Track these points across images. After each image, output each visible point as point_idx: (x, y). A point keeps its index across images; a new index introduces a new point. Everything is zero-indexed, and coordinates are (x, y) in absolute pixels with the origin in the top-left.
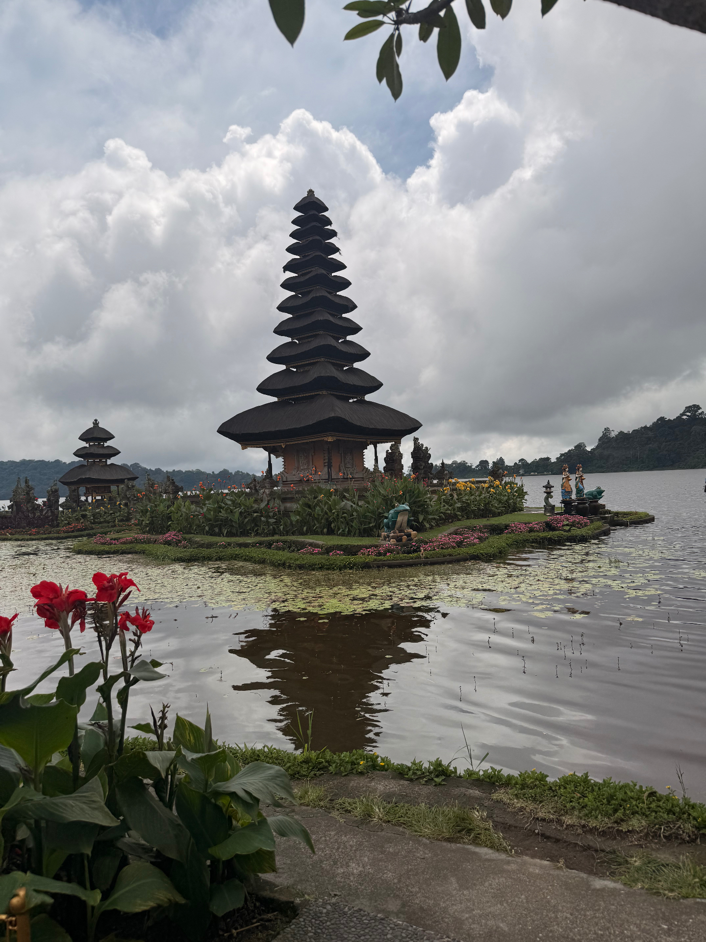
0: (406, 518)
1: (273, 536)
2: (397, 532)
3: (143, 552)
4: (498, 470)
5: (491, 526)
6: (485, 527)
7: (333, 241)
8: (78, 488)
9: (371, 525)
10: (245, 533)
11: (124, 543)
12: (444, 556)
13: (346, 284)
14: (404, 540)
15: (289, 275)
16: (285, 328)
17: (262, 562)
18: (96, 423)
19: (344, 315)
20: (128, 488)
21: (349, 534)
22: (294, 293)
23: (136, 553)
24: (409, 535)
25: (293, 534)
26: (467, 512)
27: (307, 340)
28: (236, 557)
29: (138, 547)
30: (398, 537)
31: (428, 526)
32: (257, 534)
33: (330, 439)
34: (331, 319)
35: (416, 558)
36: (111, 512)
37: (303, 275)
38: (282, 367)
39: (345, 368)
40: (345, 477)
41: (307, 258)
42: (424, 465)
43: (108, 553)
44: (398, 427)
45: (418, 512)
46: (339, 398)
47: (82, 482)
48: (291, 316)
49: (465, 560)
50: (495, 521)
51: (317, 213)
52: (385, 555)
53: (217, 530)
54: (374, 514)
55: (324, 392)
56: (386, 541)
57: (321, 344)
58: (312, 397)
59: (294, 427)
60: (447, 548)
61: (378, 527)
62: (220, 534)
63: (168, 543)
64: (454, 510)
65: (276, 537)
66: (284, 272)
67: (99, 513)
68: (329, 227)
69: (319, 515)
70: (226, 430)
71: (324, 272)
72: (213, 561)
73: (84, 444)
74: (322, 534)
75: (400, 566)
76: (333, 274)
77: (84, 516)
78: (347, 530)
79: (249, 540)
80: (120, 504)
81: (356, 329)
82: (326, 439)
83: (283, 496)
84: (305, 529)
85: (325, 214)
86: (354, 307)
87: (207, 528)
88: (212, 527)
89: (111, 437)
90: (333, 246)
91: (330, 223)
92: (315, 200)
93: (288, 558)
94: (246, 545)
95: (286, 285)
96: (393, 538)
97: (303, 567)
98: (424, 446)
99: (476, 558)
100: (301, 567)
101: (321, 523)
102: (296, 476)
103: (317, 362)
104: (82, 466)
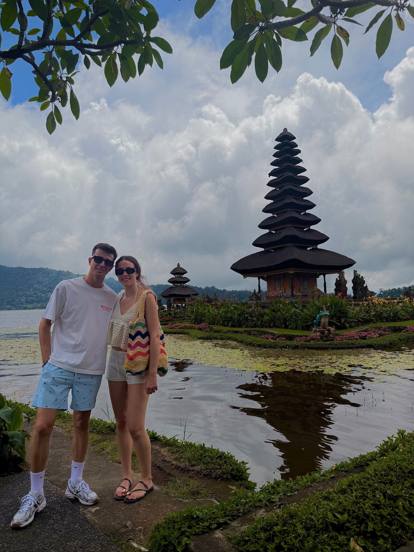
0: (327, 320)
1: (255, 328)
2: (322, 328)
3: (188, 334)
4: (410, 291)
5: (394, 327)
6: (388, 328)
7: (298, 156)
8: (170, 299)
9: (309, 324)
10: (240, 326)
11: (180, 328)
12: (348, 344)
13: (306, 180)
14: (326, 334)
15: (272, 178)
16: (268, 209)
17: (242, 342)
18: (178, 265)
19: (304, 198)
20: (193, 300)
21: (296, 328)
22: (274, 188)
23: (184, 334)
24: (329, 330)
25: (266, 327)
26: (380, 317)
27: (280, 215)
28: (229, 338)
29: (186, 331)
30: (322, 331)
31: (348, 325)
32: (247, 327)
33: (291, 272)
34: (295, 201)
35: (329, 345)
36: (183, 312)
37: (280, 177)
38: (267, 231)
39: (305, 230)
40: (304, 295)
41: (282, 167)
42: (360, 287)
43: (172, 333)
44: (338, 263)
45: (341, 317)
46: (299, 247)
47: (171, 296)
48: (272, 201)
49: (363, 347)
50: (397, 324)
51: (288, 141)
52: (310, 341)
53: (226, 323)
54: (311, 318)
55: (290, 245)
56: (314, 333)
57: (288, 216)
58: (283, 247)
59: (270, 265)
60: (352, 340)
61: (312, 325)
62: (226, 326)
63: (200, 329)
64: (370, 316)
65: (257, 329)
66: (269, 177)
67: (177, 312)
68: (296, 148)
69: (279, 316)
70: (235, 268)
71: (291, 174)
72: (218, 340)
73: (173, 276)
74: (282, 328)
75: (317, 349)
76: (298, 175)
77: (170, 314)
78: (295, 326)
79: (240, 329)
80: (188, 308)
81: (312, 206)
82: (288, 272)
83: (262, 305)
84: (272, 324)
85: (294, 141)
86: (311, 193)
87: (221, 322)
88: (224, 322)
89: (186, 272)
90: (298, 159)
91: (297, 146)
92: (287, 134)
93: (254, 340)
94: (237, 332)
95: (270, 184)
96: (318, 331)
97: (260, 346)
98: (361, 276)
99: (370, 346)
100: (259, 346)
101: (281, 321)
102: (273, 293)
103: (287, 227)
104: (172, 287)
